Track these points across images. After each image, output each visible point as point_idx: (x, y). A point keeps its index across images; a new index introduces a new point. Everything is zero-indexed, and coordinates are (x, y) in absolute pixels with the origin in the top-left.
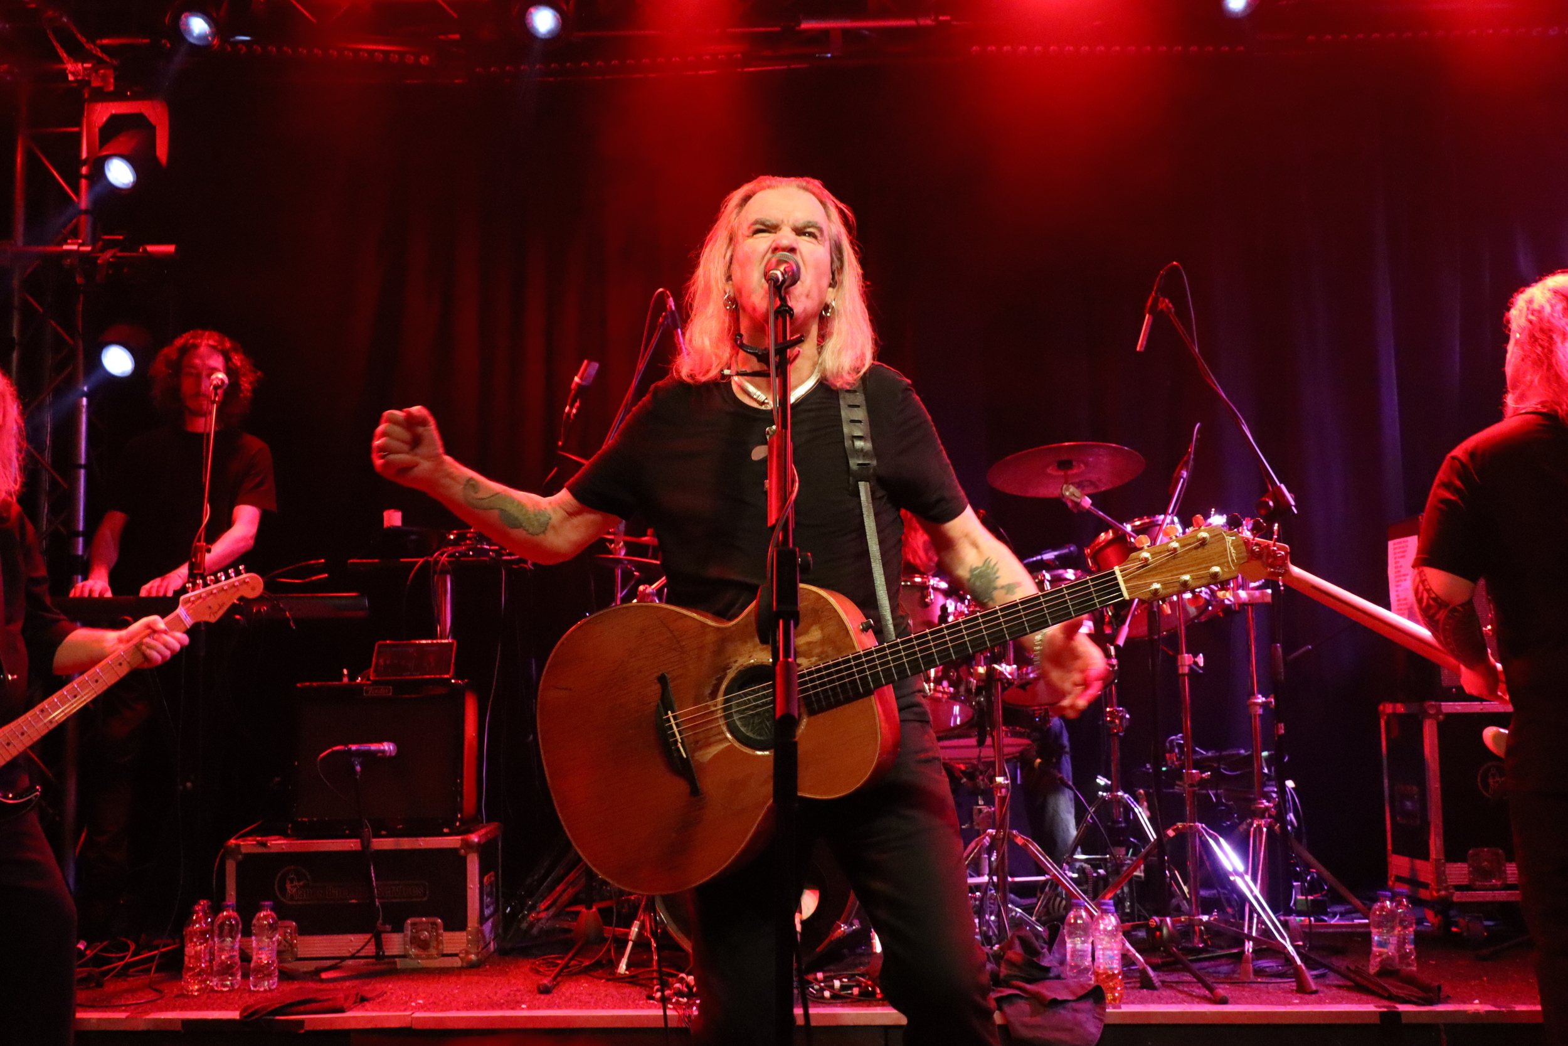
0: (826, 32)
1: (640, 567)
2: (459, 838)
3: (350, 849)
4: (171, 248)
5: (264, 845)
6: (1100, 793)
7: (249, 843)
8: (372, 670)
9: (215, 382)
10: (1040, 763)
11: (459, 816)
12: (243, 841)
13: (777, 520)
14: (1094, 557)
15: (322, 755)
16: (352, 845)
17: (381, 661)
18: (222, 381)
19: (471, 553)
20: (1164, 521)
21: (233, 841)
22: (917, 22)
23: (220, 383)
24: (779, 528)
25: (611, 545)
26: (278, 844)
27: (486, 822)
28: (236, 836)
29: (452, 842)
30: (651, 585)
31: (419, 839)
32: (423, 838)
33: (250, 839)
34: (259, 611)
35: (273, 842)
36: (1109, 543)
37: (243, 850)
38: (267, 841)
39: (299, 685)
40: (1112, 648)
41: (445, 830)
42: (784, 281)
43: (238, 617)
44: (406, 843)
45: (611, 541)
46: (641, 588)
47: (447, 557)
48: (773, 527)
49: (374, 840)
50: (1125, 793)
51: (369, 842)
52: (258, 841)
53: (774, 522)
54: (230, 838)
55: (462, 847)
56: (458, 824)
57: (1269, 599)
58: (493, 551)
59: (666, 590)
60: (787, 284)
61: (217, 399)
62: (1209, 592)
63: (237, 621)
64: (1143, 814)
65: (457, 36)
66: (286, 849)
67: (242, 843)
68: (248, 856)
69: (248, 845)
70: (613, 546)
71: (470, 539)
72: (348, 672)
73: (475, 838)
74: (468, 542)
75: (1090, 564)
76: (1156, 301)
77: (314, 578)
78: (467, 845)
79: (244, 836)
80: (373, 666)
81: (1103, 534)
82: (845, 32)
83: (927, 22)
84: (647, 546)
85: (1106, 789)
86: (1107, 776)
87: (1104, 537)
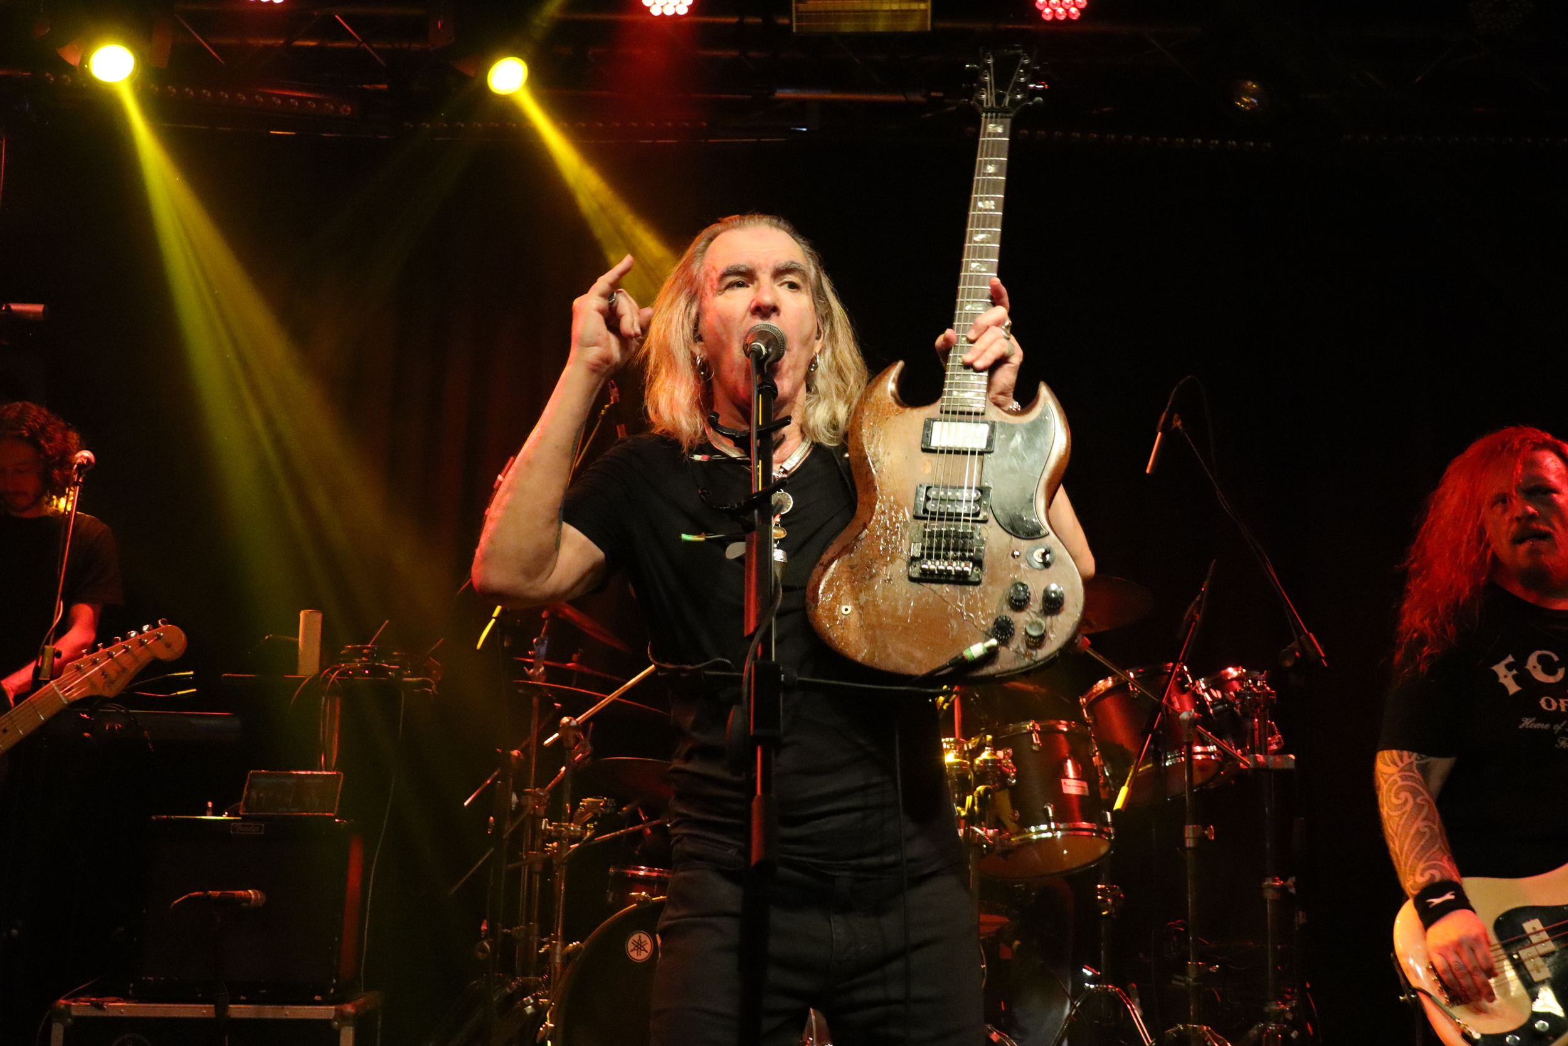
0: (803, 103)
1: (562, 696)
2: (333, 1007)
3: (201, 1016)
4: (39, 308)
5: (99, 1007)
6: (1087, 985)
7: (82, 1004)
8: (242, 803)
9: (79, 461)
10: (1019, 945)
11: (334, 981)
12: (75, 1002)
13: (756, 629)
14: (1090, 707)
15: (175, 902)
16: (203, 1010)
17: (254, 794)
18: (88, 459)
19: (367, 672)
20: (1173, 668)
21: (62, 1002)
22: (906, 97)
23: (85, 462)
24: (757, 638)
25: (529, 670)
26: (118, 1007)
27: (365, 991)
28: (64, 997)
29: (325, 1012)
30: (576, 717)
31: (286, 1007)
32: (289, 1007)
33: (82, 999)
34: (112, 729)
35: (110, 1004)
36: (1109, 692)
37: (74, 1013)
38: (103, 1002)
39: (154, 818)
40: (1108, 814)
41: (317, 998)
42: (768, 355)
43: (86, 734)
44: (269, 1012)
45: (530, 665)
46: (565, 720)
47: (337, 675)
48: (751, 637)
49: (231, 1006)
50: (1116, 986)
51: (226, 1009)
52: (92, 1003)
53: (752, 629)
54: (58, 998)
55: (335, 1019)
56: (332, 991)
57: (1292, 765)
58: (392, 670)
59: (592, 724)
60: (770, 359)
61: (80, 480)
62: (1221, 754)
63: (85, 739)
64: (1136, 1012)
65: (385, 86)
66: (125, 1014)
67: (73, 1004)
68: (78, 1019)
69: (80, 1007)
70: (532, 671)
71: (365, 655)
72: (213, 805)
73: (349, 1009)
74: (364, 659)
75: (1086, 716)
76: (1169, 420)
77: (179, 693)
78: (342, 1017)
79: (75, 996)
80: (243, 800)
81: (1100, 682)
82: (824, 103)
83: (917, 98)
84: (570, 671)
85: (1092, 980)
86: (1093, 966)
87: (1102, 685)
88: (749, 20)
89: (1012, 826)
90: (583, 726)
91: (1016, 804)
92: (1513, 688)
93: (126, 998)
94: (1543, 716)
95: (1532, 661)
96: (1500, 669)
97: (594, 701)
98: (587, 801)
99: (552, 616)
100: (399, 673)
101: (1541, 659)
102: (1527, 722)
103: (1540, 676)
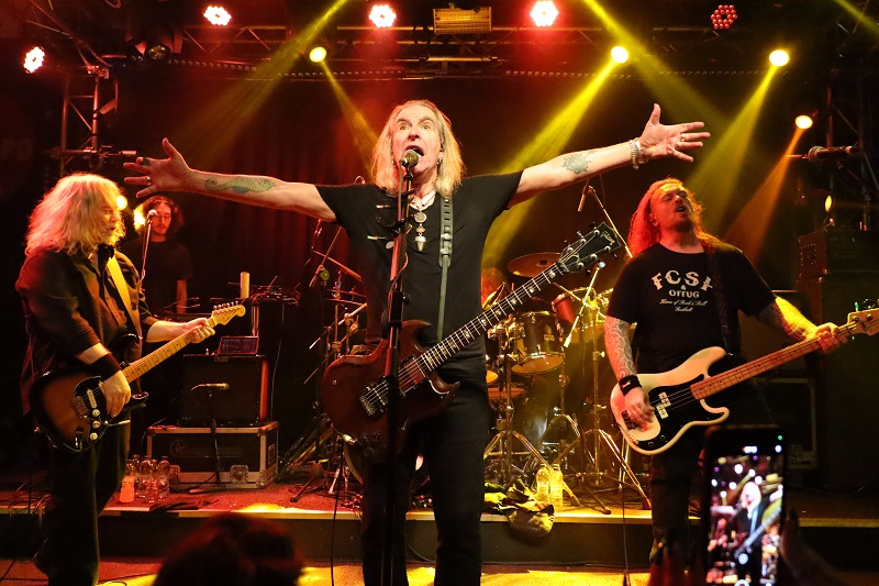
0: (440, 62)
1: (347, 305)
2: (257, 428)
3: (205, 432)
4: (134, 153)
6: (556, 414)
9: (150, 214)
11: (258, 418)
14: (555, 305)
15: (193, 389)
16: (207, 430)
17: (224, 345)
18: (154, 213)
19: (268, 296)
22: (483, 60)
25: (333, 294)
26: (173, 429)
27: (271, 421)
29: (254, 430)
30: (351, 313)
31: (239, 428)
32: (241, 428)
35: (170, 428)
36: (563, 299)
37: (156, 431)
38: (167, 428)
40: (562, 348)
41: (251, 424)
44: (232, 430)
46: (347, 314)
47: (257, 298)
48: (394, 281)
49: (217, 428)
50: (567, 414)
51: (215, 429)
52: (163, 428)
53: (394, 278)
54: (150, 426)
55: (258, 432)
56: (257, 422)
58: (278, 296)
64: (575, 424)
65: (270, 59)
66: (176, 432)
68: (158, 434)
69: (159, 429)
71: (268, 290)
72: (208, 350)
73: (264, 428)
74: (267, 292)
75: (554, 309)
76: (587, 189)
77: (194, 306)
78: (260, 431)
80: (220, 348)
81: (560, 295)
82: (449, 63)
83: (487, 59)
84: (351, 295)
85: (558, 413)
86: (559, 407)
87: (560, 297)
88: (418, 28)
89: (524, 354)
90: (354, 317)
91: (525, 344)
92: (659, 287)
93: (177, 426)
94: (670, 298)
95: (668, 274)
96: (655, 279)
97: (359, 306)
98: (355, 346)
99: (342, 273)
100: (281, 297)
101: (671, 274)
102: (663, 301)
103: (670, 281)
